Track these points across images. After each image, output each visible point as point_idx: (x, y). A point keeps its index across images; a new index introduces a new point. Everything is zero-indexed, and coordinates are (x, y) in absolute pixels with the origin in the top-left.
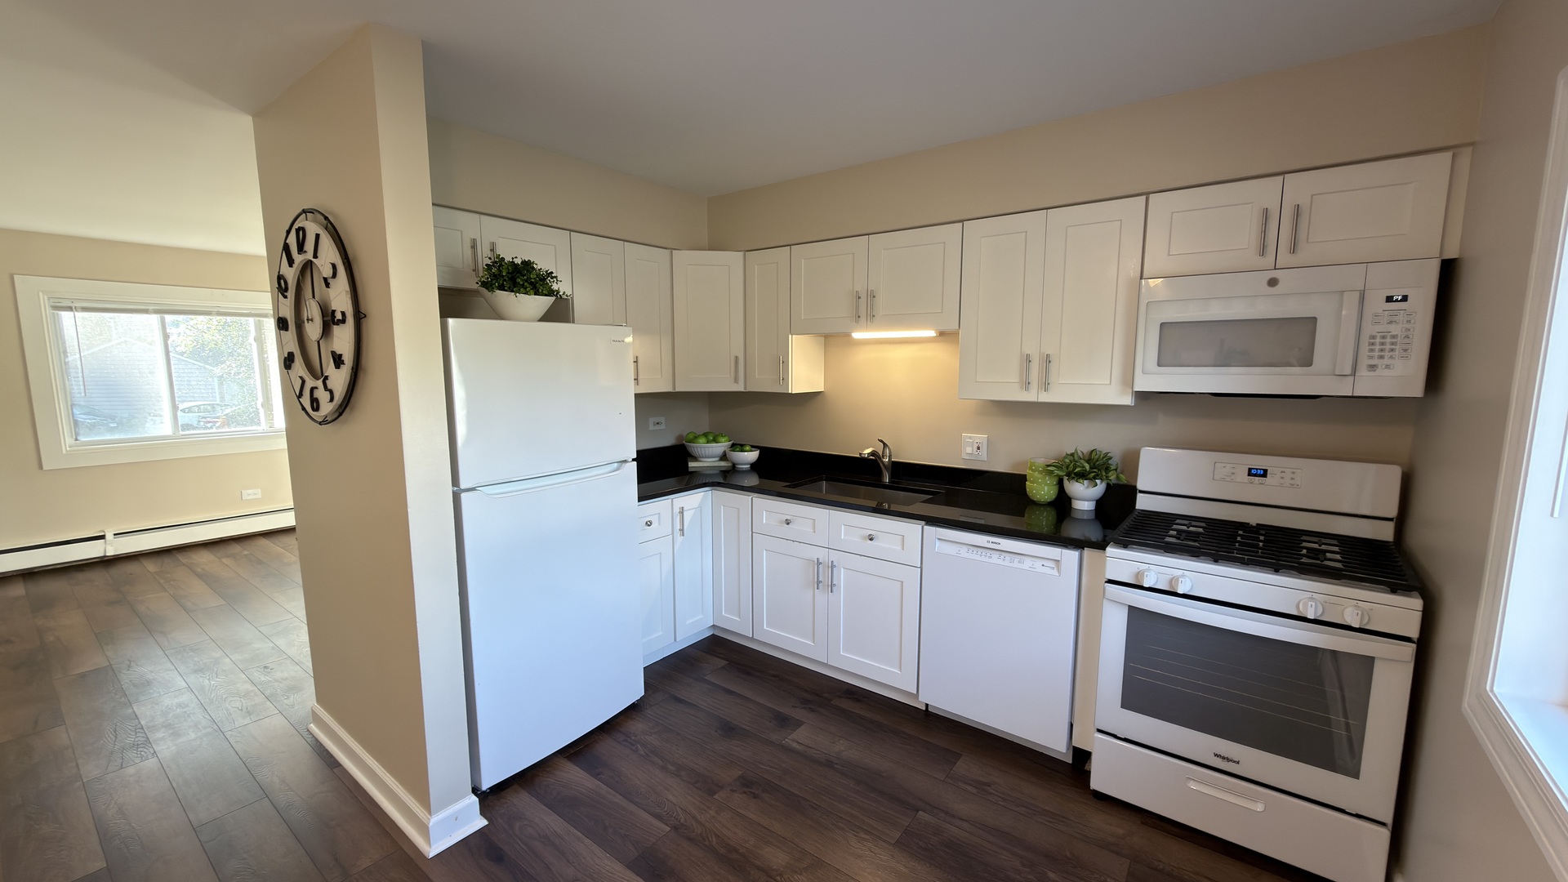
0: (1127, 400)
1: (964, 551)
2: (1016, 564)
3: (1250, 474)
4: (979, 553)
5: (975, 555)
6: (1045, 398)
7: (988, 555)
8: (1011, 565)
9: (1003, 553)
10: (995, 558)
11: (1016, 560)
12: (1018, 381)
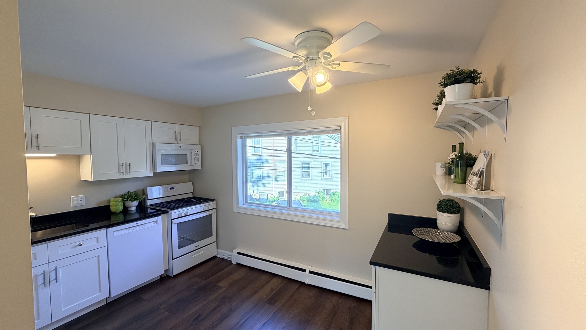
0: (152, 175)
1: (125, 231)
2: (144, 227)
3: (171, 189)
4: (131, 229)
5: (129, 231)
6: (129, 176)
7: (134, 229)
8: (143, 228)
9: (139, 226)
10: (137, 228)
11: (144, 226)
12: (118, 172)
